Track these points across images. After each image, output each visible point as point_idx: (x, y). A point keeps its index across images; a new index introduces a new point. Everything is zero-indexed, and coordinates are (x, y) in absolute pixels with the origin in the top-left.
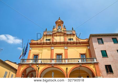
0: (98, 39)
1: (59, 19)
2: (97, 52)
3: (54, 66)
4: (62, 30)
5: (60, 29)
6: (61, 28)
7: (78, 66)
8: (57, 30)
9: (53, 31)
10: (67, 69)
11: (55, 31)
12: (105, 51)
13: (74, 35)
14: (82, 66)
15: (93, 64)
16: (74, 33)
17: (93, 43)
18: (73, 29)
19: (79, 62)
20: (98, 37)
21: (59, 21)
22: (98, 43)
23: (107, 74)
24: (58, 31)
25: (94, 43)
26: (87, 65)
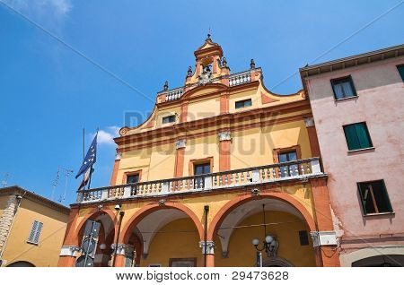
0: (334, 82)
1: (208, 40)
2: (327, 133)
3: (167, 204)
4: (215, 76)
5: (206, 76)
6: (211, 69)
7: (245, 197)
8: (197, 80)
9: (185, 87)
10: (207, 209)
11: (190, 85)
12: (364, 124)
13: (255, 84)
14: (261, 194)
15: (304, 184)
16: (257, 78)
17: (312, 102)
18: (252, 64)
19: (251, 180)
20: (335, 72)
21: (208, 46)
22: (332, 98)
23: (365, 217)
24: (201, 82)
25: (316, 101)
26: (279, 189)
